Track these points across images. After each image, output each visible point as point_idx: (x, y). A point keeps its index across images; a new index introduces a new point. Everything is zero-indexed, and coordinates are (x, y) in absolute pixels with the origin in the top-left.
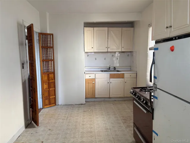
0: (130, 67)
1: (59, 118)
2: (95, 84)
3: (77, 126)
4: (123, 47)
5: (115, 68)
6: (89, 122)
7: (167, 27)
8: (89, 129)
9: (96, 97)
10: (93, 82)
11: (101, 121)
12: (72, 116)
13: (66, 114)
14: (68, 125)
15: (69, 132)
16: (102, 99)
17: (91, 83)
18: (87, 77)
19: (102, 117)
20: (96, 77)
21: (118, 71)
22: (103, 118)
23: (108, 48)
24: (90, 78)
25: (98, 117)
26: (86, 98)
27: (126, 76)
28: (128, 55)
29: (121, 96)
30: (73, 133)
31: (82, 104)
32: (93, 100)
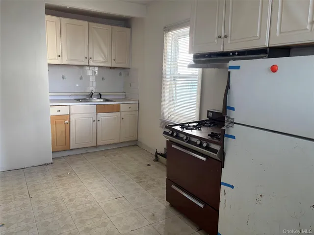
0: (125, 94)
1: (9, 198)
2: (69, 124)
3: (60, 205)
4: (114, 60)
5: (101, 95)
6: (79, 193)
7: (220, 37)
8: (88, 205)
9: (71, 148)
10: (66, 122)
11: (100, 187)
12: (37, 190)
13: (22, 188)
14: (39, 208)
15: (50, 220)
16: (84, 151)
17: (62, 123)
18: (54, 112)
19: (99, 180)
20: (71, 112)
21: (107, 100)
22: (102, 181)
23: (88, 59)
24: (59, 113)
25: (91, 181)
26: (53, 152)
27: (123, 108)
28: (120, 74)
29: (116, 142)
30: (59, 220)
31: (46, 164)
32: (67, 153)
